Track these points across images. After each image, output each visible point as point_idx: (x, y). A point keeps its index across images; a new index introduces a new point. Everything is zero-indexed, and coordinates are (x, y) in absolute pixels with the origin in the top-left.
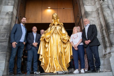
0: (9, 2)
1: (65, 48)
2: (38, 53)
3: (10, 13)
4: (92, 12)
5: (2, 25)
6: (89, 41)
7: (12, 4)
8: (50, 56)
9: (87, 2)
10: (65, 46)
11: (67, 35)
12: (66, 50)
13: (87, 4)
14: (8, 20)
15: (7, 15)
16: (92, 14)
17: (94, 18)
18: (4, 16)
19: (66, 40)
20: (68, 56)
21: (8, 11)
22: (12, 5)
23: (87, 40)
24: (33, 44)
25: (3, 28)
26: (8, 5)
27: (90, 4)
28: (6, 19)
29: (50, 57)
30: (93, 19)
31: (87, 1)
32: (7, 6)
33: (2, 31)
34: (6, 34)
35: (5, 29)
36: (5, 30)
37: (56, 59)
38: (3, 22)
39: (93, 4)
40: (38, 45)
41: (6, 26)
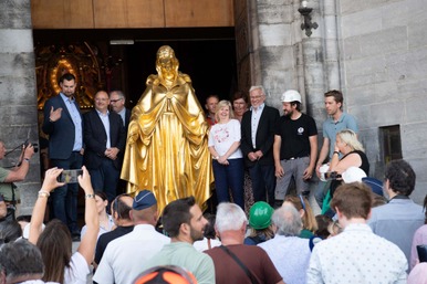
0: (12, 16)
1: (195, 159)
2: (122, 177)
3: (25, 56)
4: (282, 48)
5: (10, 101)
6: (259, 153)
7: (24, 22)
8: (154, 185)
9: (271, 11)
10: (196, 153)
11: (201, 119)
12: (198, 165)
13: (270, 21)
14: (24, 82)
15: (19, 65)
16: (279, 57)
17: (286, 70)
18: (8, 71)
19: (200, 137)
20: (204, 183)
21: (19, 52)
22: (27, 28)
23: (255, 151)
24: (106, 152)
25: (15, 112)
26: (11, 26)
27: (279, 20)
28: (17, 80)
29: (155, 187)
30: (281, 75)
31: (270, 6)
32: (9, 30)
33: (15, 120)
34: (30, 130)
35: (21, 112)
36: (24, 118)
37: (171, 193)
38: (10, 90)
39: (290, 19)
40: (121, 156)
41: (23, 103)
